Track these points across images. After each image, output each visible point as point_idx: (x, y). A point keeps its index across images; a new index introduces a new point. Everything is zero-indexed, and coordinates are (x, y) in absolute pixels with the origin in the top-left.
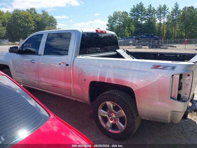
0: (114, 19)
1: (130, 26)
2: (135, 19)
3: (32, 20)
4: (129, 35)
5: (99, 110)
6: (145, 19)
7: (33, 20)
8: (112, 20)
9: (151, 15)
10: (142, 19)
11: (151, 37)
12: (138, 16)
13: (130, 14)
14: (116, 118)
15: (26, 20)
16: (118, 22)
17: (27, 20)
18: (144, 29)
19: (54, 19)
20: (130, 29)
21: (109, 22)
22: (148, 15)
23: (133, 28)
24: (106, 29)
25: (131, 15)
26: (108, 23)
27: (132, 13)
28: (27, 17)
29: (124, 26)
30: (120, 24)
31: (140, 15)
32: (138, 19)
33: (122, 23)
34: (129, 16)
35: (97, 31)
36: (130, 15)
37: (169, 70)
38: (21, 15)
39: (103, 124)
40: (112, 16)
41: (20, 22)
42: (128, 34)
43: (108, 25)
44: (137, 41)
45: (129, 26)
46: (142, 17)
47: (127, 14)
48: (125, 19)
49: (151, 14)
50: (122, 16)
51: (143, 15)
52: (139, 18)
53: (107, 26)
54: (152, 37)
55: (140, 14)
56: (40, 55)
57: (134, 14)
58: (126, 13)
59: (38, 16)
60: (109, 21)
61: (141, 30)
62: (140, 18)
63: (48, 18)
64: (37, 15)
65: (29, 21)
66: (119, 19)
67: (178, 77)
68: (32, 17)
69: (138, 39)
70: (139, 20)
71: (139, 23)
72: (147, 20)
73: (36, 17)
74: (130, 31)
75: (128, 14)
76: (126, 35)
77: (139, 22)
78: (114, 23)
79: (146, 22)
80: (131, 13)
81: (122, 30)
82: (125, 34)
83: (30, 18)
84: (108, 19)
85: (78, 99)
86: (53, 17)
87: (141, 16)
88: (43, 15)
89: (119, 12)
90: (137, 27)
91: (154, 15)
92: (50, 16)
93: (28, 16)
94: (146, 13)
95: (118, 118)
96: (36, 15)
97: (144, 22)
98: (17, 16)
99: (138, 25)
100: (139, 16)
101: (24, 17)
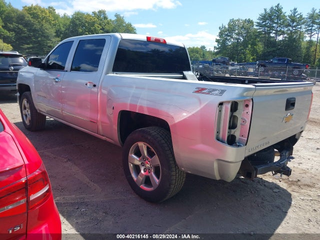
0: (228, 30)
1: (256, 45)
2: (265, 33)
3: (99, 29)
4: (253, 59)
5: (130, 155)
6: (283, 33)
7: (101, 29)
8: (225, 33)
9: (295, 26)
10: (278, 33)
11: (287, 64)
12: (271, 28)
13: (257, 24)
14: (150, 169)
15: (90, 29)
16: (234, 36)
17: (92, 28)
18: (279, 49)
19: (133, 28)
20: (254, 49)
21: (220, 36)
22: (289, 25)
23: (260, 47)
24: (215, 47)
25: (259, 25)
26: (218, 38)
27: (261, 22)
28: (93, 24)
29: (245, 44)
30: (238, 39)
31: (274, 25)
32: (271, 33)
33: (241, 38)
34: (255, 27)
35: (148, 38)
36: (257, 26)
37: (216, 95)
38: (84, 21)
39: (133, 175)
40: (227, 26)
41: (81, 31)
42: (250, 58)
43: (217, 41)
44: (261, 69)
45: (254, 44)
46: (278, 29)
47: (253, 23)
48: (248, 32)
49: (295, 24)
50: (243, 27)
51: (280, 26)
52: (273, 30)
53: (217, 43)
54: (289, 63)
55: (276, 23)
56: (67, 71)
57: (264, 23)
58: (250, 22)
59: (108, 23)
60: (221, 34)
61: (274, 51)
62: (274, 32)
63: (124, 26)
64: (108, 21)
65: (95, 29)
66: (237, 31)
67: (229, 106)
68: (100, 24)
69: (264, 66)
70: (272, 35)
71: (272, 39)
72: (288, 34)
73: (106, 25)
74: (254, 52)
75: (255, 23)
76: (247, 59)
77: (273, 37)
78: (228, 38)
79: (285, 37)
80: (259, 21)
81: (241, 49)
82: (245, 58)
83: (96, 25)
84: (219, 31)
85: (108, 138)
86: (131, 25)
87: (277, 27)
88: (117, 21)
89: (238, 20)
90: (268, 46)
91: (299, 27)
92: (127, 23)
93: (94, 22)
94: (286, 23)
95: (153, 168)
96: (106, 21)
97: (280, 38)
98: (78, 22)
99: (270, 43)
100: (273, 27)
101: (89, 23)
